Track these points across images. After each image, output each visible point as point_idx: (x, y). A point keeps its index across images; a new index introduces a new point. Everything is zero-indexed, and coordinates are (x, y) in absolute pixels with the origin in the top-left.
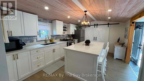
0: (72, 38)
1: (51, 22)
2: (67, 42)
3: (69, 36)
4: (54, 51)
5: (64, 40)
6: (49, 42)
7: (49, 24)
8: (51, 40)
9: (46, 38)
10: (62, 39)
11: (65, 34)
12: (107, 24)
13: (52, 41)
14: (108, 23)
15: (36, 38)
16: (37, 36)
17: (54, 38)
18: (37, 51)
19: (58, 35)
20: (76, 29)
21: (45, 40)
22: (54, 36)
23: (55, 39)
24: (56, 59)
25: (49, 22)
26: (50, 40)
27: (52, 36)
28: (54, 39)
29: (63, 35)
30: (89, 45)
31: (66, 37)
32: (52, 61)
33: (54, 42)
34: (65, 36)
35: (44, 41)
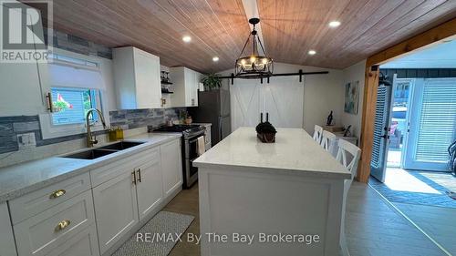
0: (189, 121)
1: (110, 56)
2: (180, 135)
3: (179, 112)
4: (136, 177)
5: (165, 129)
6: (103, 142)
7: (101, 61)
8: (111, 134)
9: (89, 126)
10: (155, 125)
11: (166, 106)
12: (297, 72)
13: (118, 134)
14: (301, 71)
15: (32, 126)
16: (37, 118)
17: (124, 123)
18: (54, 196)
19: (141, 111)
20: (202, 89)
21: (82, 136)
22: (123, 116)
23: (131, 127)
24: (147, 211)
25: (100, 54)
26: (106, 132)
27: (114, 114)
28: (126, 126)
29: (159, 112)
30: (274, 141)
31: (171, 116)
32: (131, 224)
33: (125, 140)
34: (166, 113)
35: (80, 141)
